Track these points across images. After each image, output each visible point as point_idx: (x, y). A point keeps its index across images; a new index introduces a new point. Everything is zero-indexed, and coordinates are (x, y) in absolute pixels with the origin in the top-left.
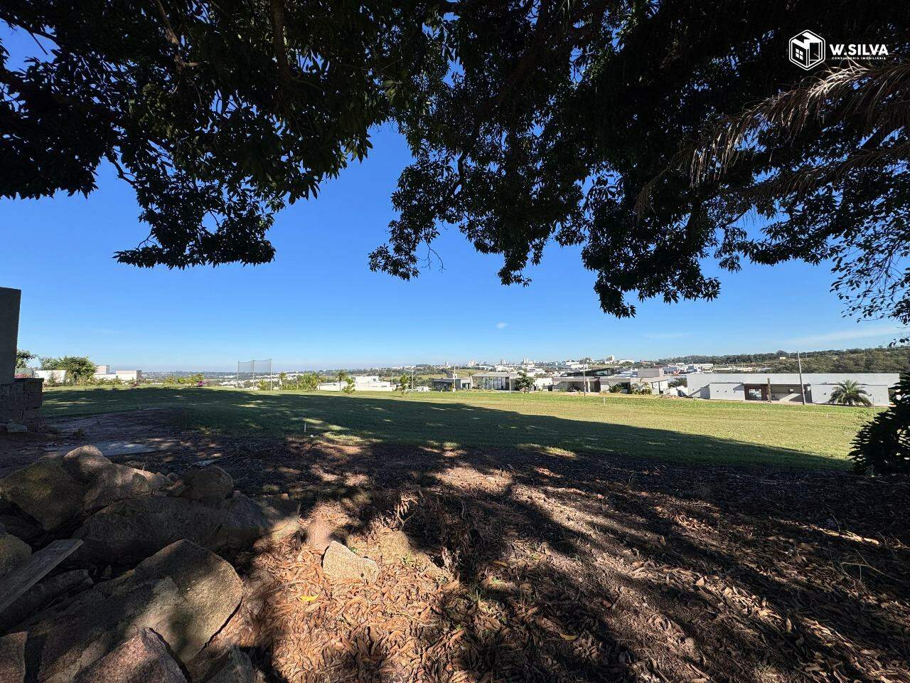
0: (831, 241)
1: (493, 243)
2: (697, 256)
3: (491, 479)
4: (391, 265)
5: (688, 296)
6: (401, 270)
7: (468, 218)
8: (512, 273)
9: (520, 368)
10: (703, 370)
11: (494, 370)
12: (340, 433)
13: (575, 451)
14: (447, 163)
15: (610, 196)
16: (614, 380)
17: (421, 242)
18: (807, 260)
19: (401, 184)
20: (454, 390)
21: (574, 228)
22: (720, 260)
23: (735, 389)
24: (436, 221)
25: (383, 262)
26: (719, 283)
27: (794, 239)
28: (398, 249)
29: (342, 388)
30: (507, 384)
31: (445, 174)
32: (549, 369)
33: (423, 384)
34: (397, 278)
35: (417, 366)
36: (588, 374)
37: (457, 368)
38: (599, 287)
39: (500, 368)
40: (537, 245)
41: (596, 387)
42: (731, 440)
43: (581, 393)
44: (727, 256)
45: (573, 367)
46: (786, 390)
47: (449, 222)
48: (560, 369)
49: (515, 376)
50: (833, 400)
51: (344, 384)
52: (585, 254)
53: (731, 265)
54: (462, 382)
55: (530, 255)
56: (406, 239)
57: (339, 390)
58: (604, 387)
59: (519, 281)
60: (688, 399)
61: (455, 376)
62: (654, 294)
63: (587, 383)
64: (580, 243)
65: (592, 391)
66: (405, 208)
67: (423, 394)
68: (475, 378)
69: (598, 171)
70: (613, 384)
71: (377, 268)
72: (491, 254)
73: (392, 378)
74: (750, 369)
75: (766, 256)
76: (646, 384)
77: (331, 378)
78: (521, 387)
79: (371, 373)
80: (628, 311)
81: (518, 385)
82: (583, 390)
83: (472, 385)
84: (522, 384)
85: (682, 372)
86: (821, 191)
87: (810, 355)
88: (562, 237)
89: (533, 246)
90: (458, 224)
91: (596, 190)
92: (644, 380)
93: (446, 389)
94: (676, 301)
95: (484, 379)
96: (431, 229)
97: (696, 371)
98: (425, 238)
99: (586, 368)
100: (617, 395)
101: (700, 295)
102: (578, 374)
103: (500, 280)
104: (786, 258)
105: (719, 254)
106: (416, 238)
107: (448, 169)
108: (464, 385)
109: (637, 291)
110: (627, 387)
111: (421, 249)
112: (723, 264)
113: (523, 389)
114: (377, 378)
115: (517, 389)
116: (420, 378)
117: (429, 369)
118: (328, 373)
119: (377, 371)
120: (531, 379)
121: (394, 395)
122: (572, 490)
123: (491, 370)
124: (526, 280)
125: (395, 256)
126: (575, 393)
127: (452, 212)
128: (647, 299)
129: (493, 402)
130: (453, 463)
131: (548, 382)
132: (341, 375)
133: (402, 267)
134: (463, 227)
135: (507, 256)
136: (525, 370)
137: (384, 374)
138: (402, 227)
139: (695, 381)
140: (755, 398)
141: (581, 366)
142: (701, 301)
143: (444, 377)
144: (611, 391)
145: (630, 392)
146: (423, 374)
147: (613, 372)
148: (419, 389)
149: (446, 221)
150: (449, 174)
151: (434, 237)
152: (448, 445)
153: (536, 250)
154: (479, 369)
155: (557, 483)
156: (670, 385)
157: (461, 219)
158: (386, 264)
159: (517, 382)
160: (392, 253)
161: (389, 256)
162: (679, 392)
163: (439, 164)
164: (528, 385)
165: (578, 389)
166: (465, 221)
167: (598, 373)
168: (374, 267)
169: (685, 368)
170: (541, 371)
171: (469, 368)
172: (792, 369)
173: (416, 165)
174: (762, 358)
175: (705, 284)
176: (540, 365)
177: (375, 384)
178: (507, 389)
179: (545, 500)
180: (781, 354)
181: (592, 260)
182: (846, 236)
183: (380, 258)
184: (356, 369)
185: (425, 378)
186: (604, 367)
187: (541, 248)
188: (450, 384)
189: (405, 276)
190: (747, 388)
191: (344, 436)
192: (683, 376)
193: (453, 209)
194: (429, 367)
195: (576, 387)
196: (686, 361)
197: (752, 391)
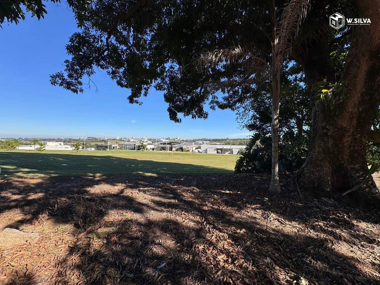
0: (238, 105)
1: (126, 83)
2: (202, 103)
3: (116, 187)
4: (66, 84)
5: (199, 117)
6: (72, 88)
7: (112, 69)
8: (134, 98)
9: (141, 141)
10: (206, 143)
11: (129, 141)
12: (29, 172)
13: (156, 174)
14: (101, 38)
15: (175, 74)
16: (177, 146)
17: (84, 75)
18: (231, 110)
19: (71, 40)
20: (108, 150)
21: (162, 84)
22: (210, 106)
23: (214, 150)
24: (94, 66)
25: (60, 81)
26: (208, 114)
27: (229, 103)
28: (70, 76)
29: (35, 148)
30: (135, 147)
31: (100, 43)
32: (154, 141)
33: (91, 147)
34: (70, 92)
35: (88, 138)
36: (168, 144)
37: (110, 139)
38: (169, 110)
39: (132, 140)
40: (146, 88)
41: (171, 149)
42: (209, 167)
43: (165, 151)
44: (212, 105)
45: (163, 141)
46: (227, 150)
47: (101, 68)
48: (158, 141)
49: (138, 144)
50: (238, 153)
51: (37, 146)
52: (165, 96)
53: (213, 108)
54: (113, 146)
55: (143, 92)
56: (76, 71)
57: (34, 149)
58: (174, 149)
59: (137, 103)
60: (201, 153)
61: (109, 143)
62: (189, 115)
63: (167, 147)
64: (164, 91)
65: (169, 150)
66: (75, 55)
67: (91, 151)
68: (119, 145)
69: (173, 62)
70: (177, 148)
71: (55, 84)
72: (125, 88)
73: (72, 144)
74: (219, 143)
75: (222, 107)
76: (188, 148)
77: (29, 142)
78: (141, 149)
79: (59, 140)
80: (179, 120)
81: (139, 148)
82: (166, 150)
83: (118, 147)
84: (141, 147)
85: (200, 144)
86: (236, 89)
87: (234, 140)
88: (157, 87)
89: (144, 88)
90: (107, 70)
91: (170, 70)
92: (188, 146)
93: (104, 149)
94: (196, 118)
95: (124, 146)
96: (91, 70)
97: (204, 144)
98: (87, 73)
99: (168, 141)
100: (178, 152)
101: (203, 117)
102: (165, 144)
103: (128, 101)
104: (227, 108)
105: (210, 104)
106: (81, 73)
107: (102, 41)
108: (114, 148)
109: (183, 113)
110: (182, 149)
111: (84, 79)
112: (211, 107)
113: (142, 149)
114: (62, 143)
115: (139, 149)
116: (90, 144)
117: (95, 140)
118: (26, 139)
119: (62, 139)
120: (145, 145)
121: (73, 152)
122: (150, 188)
123: (128, 141)
124: (140, 103)
125: (69, 80)
126: (163, 151)
127: (103, 63)
128: (186, 116)
129: (126, 155)
130: (98, 183)
131: (152, 147)
132: (35, 141)
133: (72, 86)
134: (109, 72)
135: (132, 90)
136: (143, 142)
137: (66, 141)
138: (73, 65)
139: (204, 147)
140: (219, 153)
141: (166, 141)
142: (203, 119)
143: (103, 144)
144: (176, 151)
145: (182, 151)
146: (91, 142)
147: (177, 143)
148: (89, 149)
149: (99, 67)
150: (102, 44)
151: (93, 74)
152: (98, 175)
153: (145, 90)
154: (121, 140)
155: (145, 186)
156: (196, 149)
157: (108, 69)
158: (62, 82)
159: (139, 147)
160: (66, 77)
161: (64, 79)
162: (198, 151)
163: (96, 37)
164: (144, 148)
165: (164, 150)
166: (110, 70)
167: (172, 144)
168: (54, 83)
169: (201, 143)
170: (150, 142)
171: (117, 140)
172: (229, 144)
173: (82, 33)
174: (222, 140)
175: (204, 114)
176: (150, 140)
177: (60, 146)
178: (134, 149)
179: (138, 193)
180: (228, 139)
181: (168, 98)
182: (241, 104)
183: (58, 79)
184: (47, 138)
185: (93, 144)
186: (175, 141)
187: (147, 90)
188: (106, 147)
189: (75, 91)
190: (218, 149)
191: (32, 174)
192: (200, 145)
193: (104, 62)
194: (95, 139)
195: (163, 149)
196: (202, 140)
197: (219, 151)
